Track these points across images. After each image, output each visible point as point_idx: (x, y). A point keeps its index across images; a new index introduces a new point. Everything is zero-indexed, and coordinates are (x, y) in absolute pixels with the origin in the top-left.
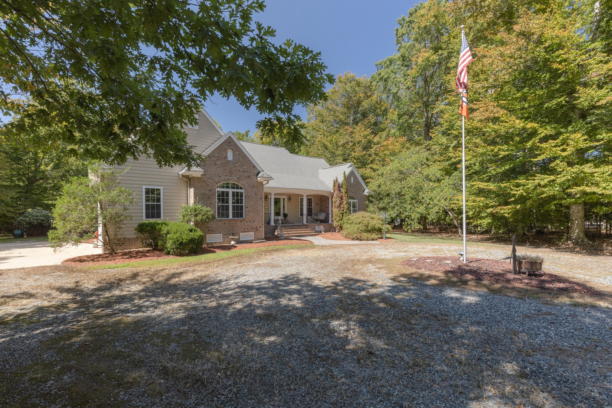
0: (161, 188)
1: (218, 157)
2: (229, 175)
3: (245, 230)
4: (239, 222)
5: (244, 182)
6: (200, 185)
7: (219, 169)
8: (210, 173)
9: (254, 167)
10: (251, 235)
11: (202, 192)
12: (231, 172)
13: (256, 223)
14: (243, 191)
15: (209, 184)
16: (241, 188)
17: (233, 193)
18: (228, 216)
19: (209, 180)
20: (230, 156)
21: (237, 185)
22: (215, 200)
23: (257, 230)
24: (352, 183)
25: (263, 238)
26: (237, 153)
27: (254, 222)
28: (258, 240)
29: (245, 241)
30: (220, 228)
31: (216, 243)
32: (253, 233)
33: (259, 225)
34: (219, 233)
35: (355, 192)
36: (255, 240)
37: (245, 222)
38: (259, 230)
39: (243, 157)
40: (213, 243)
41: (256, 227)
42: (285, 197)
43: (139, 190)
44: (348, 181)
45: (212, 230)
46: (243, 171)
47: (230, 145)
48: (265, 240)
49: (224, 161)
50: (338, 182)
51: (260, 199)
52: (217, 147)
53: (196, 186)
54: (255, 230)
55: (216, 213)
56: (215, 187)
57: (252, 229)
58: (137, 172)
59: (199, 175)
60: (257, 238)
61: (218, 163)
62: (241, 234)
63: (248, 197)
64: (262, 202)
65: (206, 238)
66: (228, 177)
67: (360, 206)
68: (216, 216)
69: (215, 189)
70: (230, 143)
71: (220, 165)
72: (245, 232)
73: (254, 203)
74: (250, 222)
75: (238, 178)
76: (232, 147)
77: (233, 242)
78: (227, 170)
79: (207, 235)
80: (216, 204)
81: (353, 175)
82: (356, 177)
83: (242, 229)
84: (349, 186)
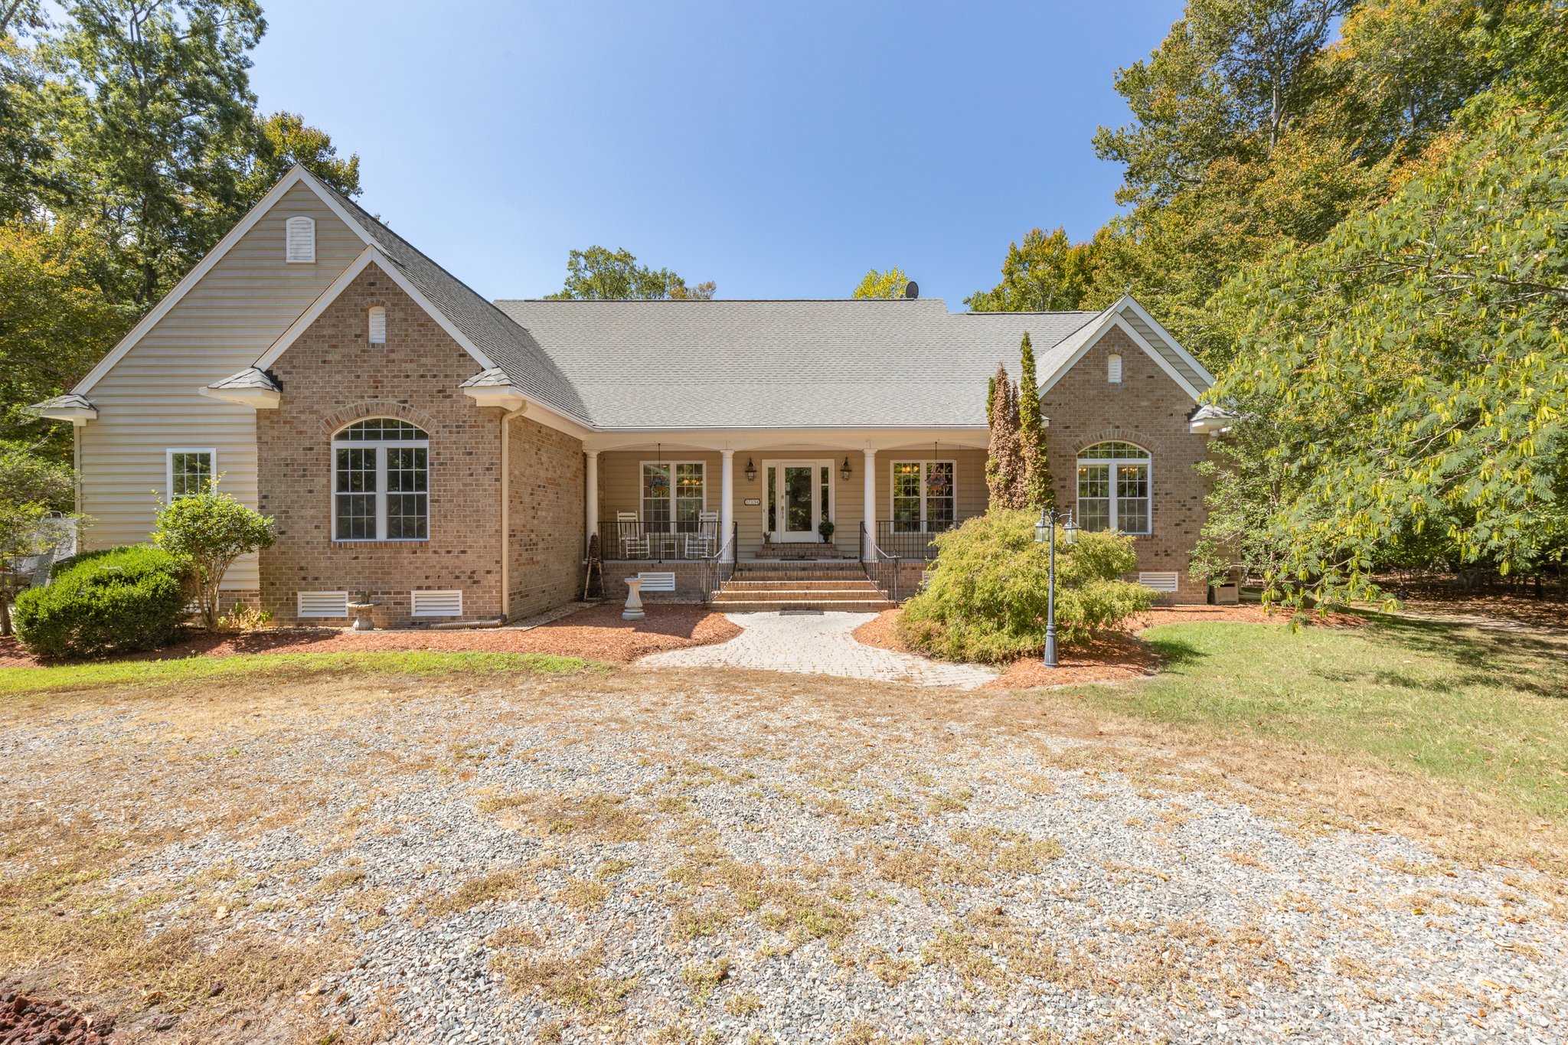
0: (213, 452)
1: (333, 337)
2: (371, 392)
3: (429, 582)
4: (405, 553)
5: (425, 414)
6: (276, 433)
7: (338, 377)
8: (307, 393)
9: (464, 355)
10: (451, 601)
11: (284, 454)
12: (377, 384)
13: (470, 556)
14: (424, 444)
15: (303, 428)
16: (421, 435)
17: (393, 454)
18: (372, 533)
19: (303, 417)
20: (377, 328)
21: (404, 425)
22: (329, 481)
23: (475, 582)
24: (1113, 384)
25: (506, 611)
26: (399, 315)
27: (464, 552)
28: (478, 618)
29: (441, 619)
30: (342, 573)
31: (326, 619)
32: (460, 592)
33: (482, 565)
34: (339, 589)
35: (1136, 423)
36: (467, 619)
37: (430, 554)
38: (484, 583)
39: (422, 325)
40: (318, 619)
41: (473, 572)
42: (830, 463)
43: (159, 460)
44: (1087, 377)
45: (316, 579)
46: (422, 376)
47: (372, 294)
48: (506, 622)
49: (354, 350)
50: (1006, 384)
51: (488, 469)
52: (331, 306)
53: (265, 438)
54: (469, 582)
55: (330, 522)
56: (324, 439)
57: (457, 577)
58: (153, 410)
59: (272, 401)
60: (476, 612)
61: (334, 356)
62: (414, 593)
63: (441, 464)
64: (497, 480)
65: (295, 604)
66: (368, 401)
67: (1168, 486)
68: (330, 532)
69: (329, 444)
70: (372, 284)
71: (340, 362)
72: (428, 588)
73: (465, 485)
74: (449, 552)
75: (405, 402)
76: (382, 299)
77: (356, 624)
78: (365, 377)
79: (300, 595)
80: (329, 492)
81: (1116, 349)
82: (1142, 353)
83: (418, 578)
84: (1093, 399)
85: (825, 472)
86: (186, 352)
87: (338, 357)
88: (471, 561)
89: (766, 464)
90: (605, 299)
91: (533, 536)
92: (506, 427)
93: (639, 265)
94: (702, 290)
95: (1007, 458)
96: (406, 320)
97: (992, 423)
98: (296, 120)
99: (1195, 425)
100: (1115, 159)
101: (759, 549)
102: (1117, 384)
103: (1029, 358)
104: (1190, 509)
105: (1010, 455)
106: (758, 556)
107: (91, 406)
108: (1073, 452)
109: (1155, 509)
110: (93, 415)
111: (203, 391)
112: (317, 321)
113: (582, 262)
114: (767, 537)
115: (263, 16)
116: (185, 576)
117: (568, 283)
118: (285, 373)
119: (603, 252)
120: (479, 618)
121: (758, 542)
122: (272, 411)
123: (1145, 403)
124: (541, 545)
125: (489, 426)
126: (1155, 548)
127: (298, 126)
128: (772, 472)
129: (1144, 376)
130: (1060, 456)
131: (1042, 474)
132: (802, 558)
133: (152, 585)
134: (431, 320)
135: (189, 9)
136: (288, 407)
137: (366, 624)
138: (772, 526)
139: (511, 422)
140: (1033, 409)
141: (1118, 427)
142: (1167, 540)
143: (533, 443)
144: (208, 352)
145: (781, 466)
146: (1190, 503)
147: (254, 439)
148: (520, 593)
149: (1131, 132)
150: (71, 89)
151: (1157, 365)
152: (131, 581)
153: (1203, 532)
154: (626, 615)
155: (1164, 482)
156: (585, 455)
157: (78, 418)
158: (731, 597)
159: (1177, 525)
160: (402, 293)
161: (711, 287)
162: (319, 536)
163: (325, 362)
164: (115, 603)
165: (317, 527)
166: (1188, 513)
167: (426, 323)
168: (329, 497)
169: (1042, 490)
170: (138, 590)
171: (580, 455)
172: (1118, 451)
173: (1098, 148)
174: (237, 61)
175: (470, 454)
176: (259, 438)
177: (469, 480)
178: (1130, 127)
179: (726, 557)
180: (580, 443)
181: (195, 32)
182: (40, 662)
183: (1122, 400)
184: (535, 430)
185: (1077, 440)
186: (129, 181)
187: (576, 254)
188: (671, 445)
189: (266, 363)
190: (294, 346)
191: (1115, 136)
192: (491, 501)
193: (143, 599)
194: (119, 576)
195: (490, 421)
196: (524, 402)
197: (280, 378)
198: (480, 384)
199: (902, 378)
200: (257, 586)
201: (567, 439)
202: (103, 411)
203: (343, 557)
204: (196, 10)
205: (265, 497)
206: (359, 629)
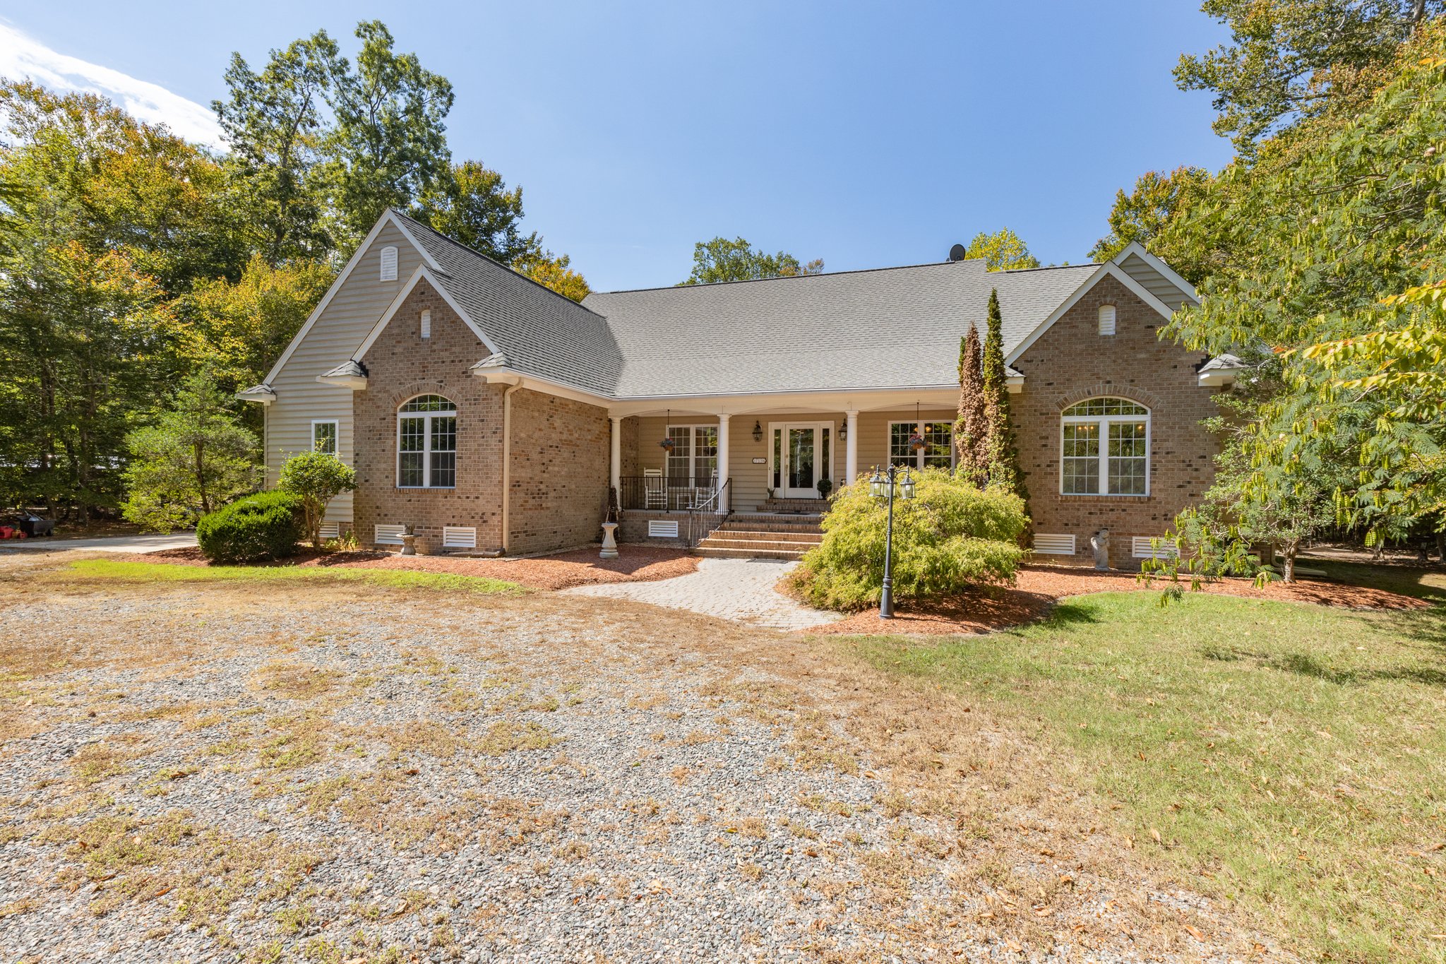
0: (336, 422)
1: (398, 335)
2: (421, 375)
3: (454, 521)
4: (440, 498)
5: (454, 391)
6: (363, 408)
7: (401, 365)
8: (382, 377)
9: (480, 343)
10: (466, 536)
11: (368, 423)
12: (424, 369)
13: (481, 501)
14: (452, 414)
15: (380, 404)
16: (453, 407)
17: (434, 420)
18: (421, 484)
19: (380, 395)
20: (426, 326)
21: (442, 399)
22: (395, 443)
23: (485, 522)
24: (1105, 337)
25: (505, 545)
26: (439, 315)
27: (477, 498)
28: (485, 551)
29: (455, 549)
30: (401, 511)
31: (391, 545)
32: (474, 529)
33: (489, 508)
34: (400, 523)
35: (1131, 377)
36: (479, 550)
37: (456, 499)
38: (490, 522)
39: (453, 322)
40: (387, 545)
41: (483, 514)
42: (830, 425)
43: (305, 428)
44: (1074, 331)
45: (386, 515)
46: (453, 361)
47: (423, 301)
48: (503, 554)
49: (411, 344)
50: (975, 343)
51: (494, 433)
52: (397, 312)
53: (358, 412)
54: (481, 521)
55: (395, 473)
56: (392, 411)
57: (473, 517)
58: (305, 394)
59: (361, 384)
60: (485, 546)
61: (398, 350)
62: (445, 528)
63: (464, 429)
64: (500, 441)
65: (373, 534)
66: (419, 382)
67: (1169, 445)
68: (395, 481)
69: (395, 415)
70: (423, 293)
71: (402, 353)
72: (454, 525)
73: (479, 445)
74: (468, 498)
75: (442, 382)
76: (429, 304)
77: (403, 550)
78: (417, 364)
79: (377, 527)
80: (395, 451)
81: (1108, 299)
82: (1140, 302)
83: (448, 517)
84: (1081, 354)
85: (826, 432)
86: (323, 351)
87: (401, 350)
88: (482, 505)
89: (773, 426)
90: (726, 282)
91: (542, 486)
92: (508, 399)
93: (754, 251)
94: (811, 267)
95: (971, 417)
96: (443, 319)
97: (962, 382)
98: (478, 165)
99: (1203, 377)
100: (1202, 87)
101: (763, 503)
102: (1109, 337)
103: (996, 315)
104: (1196, 470)
105: (975, 414)
106: (759, 509)
107: (273, 392)
108: (1056, 409)
109: (1154, 469)
110: (273, 398)
111: (318, 379)
112: (389, 323)
113: (706, 251)
114: (771, 493)
115: (452, 91)
116: (298, 511)
117: (695, 272)
118: (370, 363)
119: (723, 242)
120: (487, 550)
121: (763, 497)
122: (362, 392)
123: (1143, 356)
124: (552, 494)
125: (496, 398)
126: (1152, 511)
127: (479, 171)
128: (778, 432)
129: (1142, 326)
130: (1041, 414)
131: (1002, 432)
132: (798, 512)
133: (274, 514)
134: (459, 318)
135: (406, 94)
136: (371, 388)
137: (409, 550)
138: (777, 484)
139: (512, 395)
140: (995, 367)
141: (1109, 382)
142: (1167, 503)
143: (544, 412)
144: (336, 351)
145: (786, 427)
146: (1197, 463)
147: (351, 413)
148: (525, 532)
149: (1220, 54)
150: (338, 165)
151: (1157, 314)
152: (261, 512)
153: (1208, 495)
154: (602, 554)
155: (1165, 440)
156: (610, 421)
157: (265, 400)
158: (715, 544)
159: (1180, 487)
160: (441, 298)
161: (819, 264)
162: (387, 484)
163: (393, 354)
164: (249, 526)
165: (387, 477)
166: (1195, 473)
167: (456, 320)
168: (394, 454)
169: (1001, 449)
170: (264, 518)
171: (605, 421)
172: (1109, 407)
173: (1179, 79)
174: (436, 128)
175: (483, 421)
176: (355, 412)
177: (481, 441)
178: (1219, 50)
179: (722, 509)
180: (606, 410)
181: (407, 111)
182: (211, 564)
183: (1115, 353)
184: (546, 401)
185: (1062, 397)
186: (362, 228)
187: (700, 246)
188: (681, 411)
189: (358, 357)
190: (375, 343)
191: (1201, 61)
192: (496, 458)
193: (266, 524)
194: (255, 508)
195: (496, 394)
196: (520, 378)
197: (367, 367)
198: (485, 365)
199: (916, 341)
200: (351, 519)
201: (587, 407)
202: (280, 395)
203: (402, 500)
204: (410, 95)
205: (357, 455)
206: (404, 554)
